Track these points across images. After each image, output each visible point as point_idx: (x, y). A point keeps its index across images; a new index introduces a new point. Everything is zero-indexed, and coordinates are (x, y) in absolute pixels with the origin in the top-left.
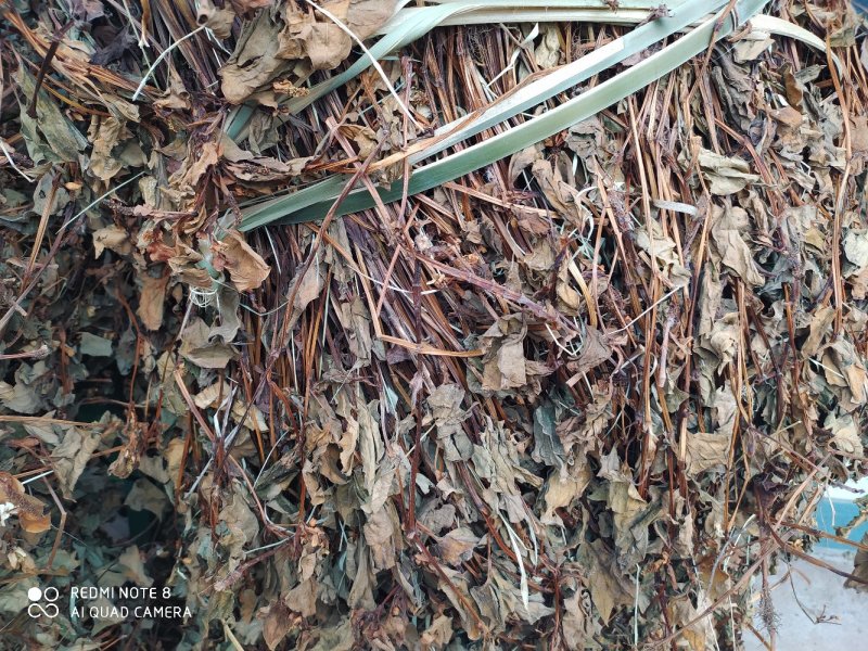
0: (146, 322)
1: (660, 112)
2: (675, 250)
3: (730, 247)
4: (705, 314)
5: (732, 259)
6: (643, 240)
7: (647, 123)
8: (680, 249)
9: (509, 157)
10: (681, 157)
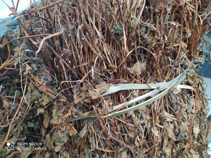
0: (44, 125)
1: (157, 104)
2: (159, 133)
3: (170, 133)
4: (164, 146)
5: (170, 135)
6: (152, 130)
7: (155, 106)
8: (160, 133)
9: (127, 113)
10: (161, 113)
